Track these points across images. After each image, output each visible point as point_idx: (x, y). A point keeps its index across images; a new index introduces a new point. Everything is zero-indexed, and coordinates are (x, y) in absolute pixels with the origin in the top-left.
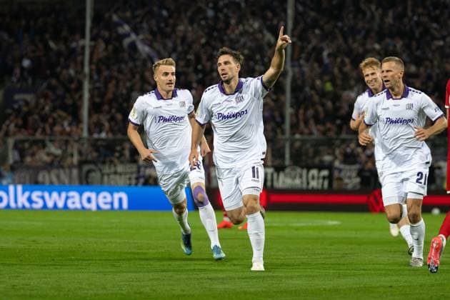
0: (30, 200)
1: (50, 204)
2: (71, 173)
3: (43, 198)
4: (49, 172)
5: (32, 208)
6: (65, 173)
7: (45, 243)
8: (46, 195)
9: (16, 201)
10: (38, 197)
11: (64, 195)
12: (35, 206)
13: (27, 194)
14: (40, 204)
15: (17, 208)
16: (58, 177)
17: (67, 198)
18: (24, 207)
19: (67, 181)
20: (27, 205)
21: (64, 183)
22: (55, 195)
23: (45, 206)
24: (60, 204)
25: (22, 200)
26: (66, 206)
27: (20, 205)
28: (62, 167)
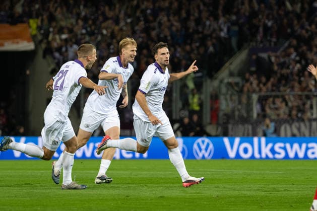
0: (273, 151)
1: (292, 155)
2: (311, 126)
3: (285, 149)
4: (291, 125)
5: (275, 158)
6: (305, 125)
7: (285, 190)
8: (288, 146)
9: (260, 152)
10: (280, 148)
11: (304, 146)
12: (277, 156)
13: (270, 145)
14: (283, 154)
15: (261, 158)
16: (299, 129)
17: (307, 149)
18: (267, 157)
19: (307, 133)
20: (270, 155)
21: (304, 135)
22: (296, 146)
23: (287, 157)
24: (301, 155)
25: (266, 151)
26: (306, 157)
27: (264, 156)
28: (303, 120)
